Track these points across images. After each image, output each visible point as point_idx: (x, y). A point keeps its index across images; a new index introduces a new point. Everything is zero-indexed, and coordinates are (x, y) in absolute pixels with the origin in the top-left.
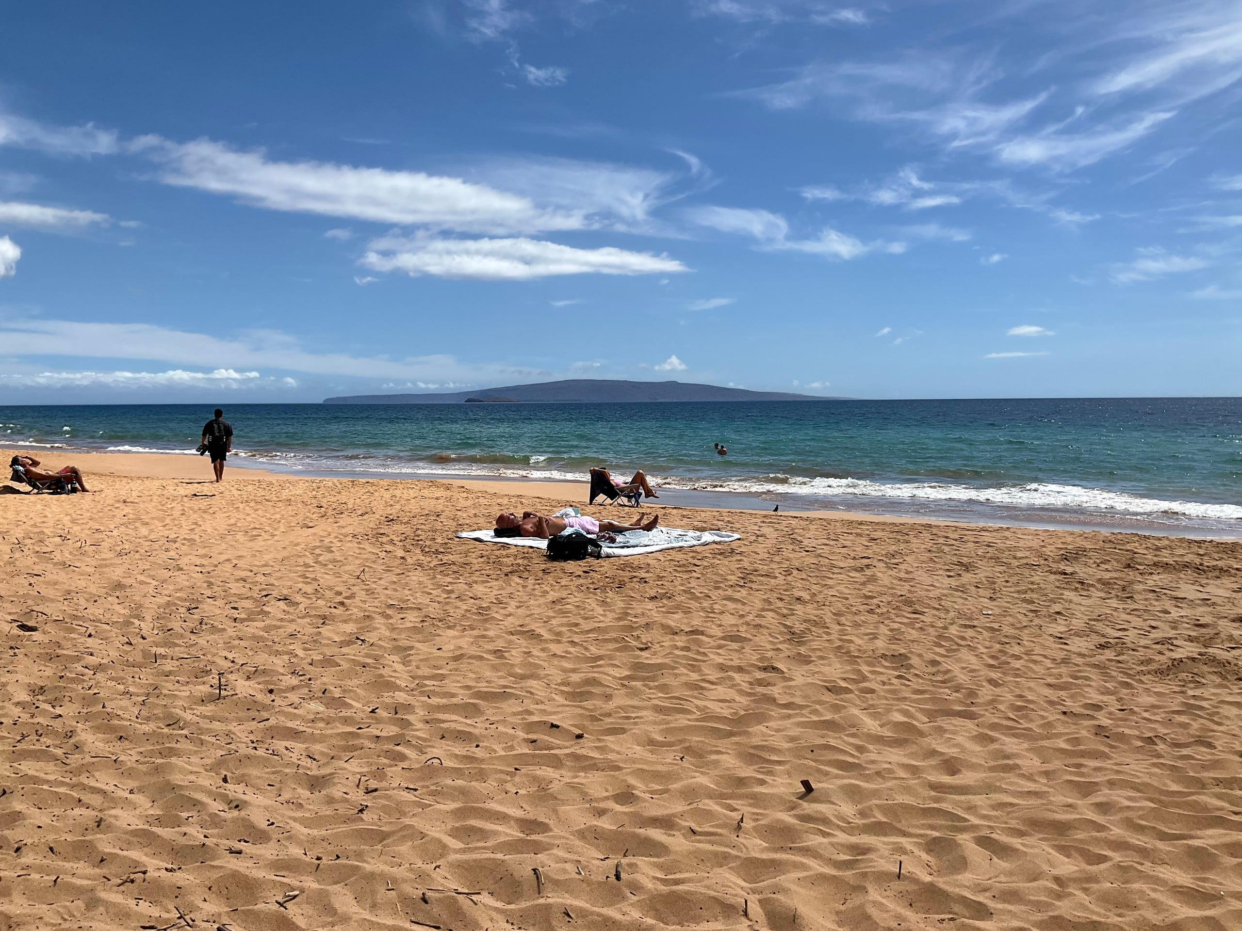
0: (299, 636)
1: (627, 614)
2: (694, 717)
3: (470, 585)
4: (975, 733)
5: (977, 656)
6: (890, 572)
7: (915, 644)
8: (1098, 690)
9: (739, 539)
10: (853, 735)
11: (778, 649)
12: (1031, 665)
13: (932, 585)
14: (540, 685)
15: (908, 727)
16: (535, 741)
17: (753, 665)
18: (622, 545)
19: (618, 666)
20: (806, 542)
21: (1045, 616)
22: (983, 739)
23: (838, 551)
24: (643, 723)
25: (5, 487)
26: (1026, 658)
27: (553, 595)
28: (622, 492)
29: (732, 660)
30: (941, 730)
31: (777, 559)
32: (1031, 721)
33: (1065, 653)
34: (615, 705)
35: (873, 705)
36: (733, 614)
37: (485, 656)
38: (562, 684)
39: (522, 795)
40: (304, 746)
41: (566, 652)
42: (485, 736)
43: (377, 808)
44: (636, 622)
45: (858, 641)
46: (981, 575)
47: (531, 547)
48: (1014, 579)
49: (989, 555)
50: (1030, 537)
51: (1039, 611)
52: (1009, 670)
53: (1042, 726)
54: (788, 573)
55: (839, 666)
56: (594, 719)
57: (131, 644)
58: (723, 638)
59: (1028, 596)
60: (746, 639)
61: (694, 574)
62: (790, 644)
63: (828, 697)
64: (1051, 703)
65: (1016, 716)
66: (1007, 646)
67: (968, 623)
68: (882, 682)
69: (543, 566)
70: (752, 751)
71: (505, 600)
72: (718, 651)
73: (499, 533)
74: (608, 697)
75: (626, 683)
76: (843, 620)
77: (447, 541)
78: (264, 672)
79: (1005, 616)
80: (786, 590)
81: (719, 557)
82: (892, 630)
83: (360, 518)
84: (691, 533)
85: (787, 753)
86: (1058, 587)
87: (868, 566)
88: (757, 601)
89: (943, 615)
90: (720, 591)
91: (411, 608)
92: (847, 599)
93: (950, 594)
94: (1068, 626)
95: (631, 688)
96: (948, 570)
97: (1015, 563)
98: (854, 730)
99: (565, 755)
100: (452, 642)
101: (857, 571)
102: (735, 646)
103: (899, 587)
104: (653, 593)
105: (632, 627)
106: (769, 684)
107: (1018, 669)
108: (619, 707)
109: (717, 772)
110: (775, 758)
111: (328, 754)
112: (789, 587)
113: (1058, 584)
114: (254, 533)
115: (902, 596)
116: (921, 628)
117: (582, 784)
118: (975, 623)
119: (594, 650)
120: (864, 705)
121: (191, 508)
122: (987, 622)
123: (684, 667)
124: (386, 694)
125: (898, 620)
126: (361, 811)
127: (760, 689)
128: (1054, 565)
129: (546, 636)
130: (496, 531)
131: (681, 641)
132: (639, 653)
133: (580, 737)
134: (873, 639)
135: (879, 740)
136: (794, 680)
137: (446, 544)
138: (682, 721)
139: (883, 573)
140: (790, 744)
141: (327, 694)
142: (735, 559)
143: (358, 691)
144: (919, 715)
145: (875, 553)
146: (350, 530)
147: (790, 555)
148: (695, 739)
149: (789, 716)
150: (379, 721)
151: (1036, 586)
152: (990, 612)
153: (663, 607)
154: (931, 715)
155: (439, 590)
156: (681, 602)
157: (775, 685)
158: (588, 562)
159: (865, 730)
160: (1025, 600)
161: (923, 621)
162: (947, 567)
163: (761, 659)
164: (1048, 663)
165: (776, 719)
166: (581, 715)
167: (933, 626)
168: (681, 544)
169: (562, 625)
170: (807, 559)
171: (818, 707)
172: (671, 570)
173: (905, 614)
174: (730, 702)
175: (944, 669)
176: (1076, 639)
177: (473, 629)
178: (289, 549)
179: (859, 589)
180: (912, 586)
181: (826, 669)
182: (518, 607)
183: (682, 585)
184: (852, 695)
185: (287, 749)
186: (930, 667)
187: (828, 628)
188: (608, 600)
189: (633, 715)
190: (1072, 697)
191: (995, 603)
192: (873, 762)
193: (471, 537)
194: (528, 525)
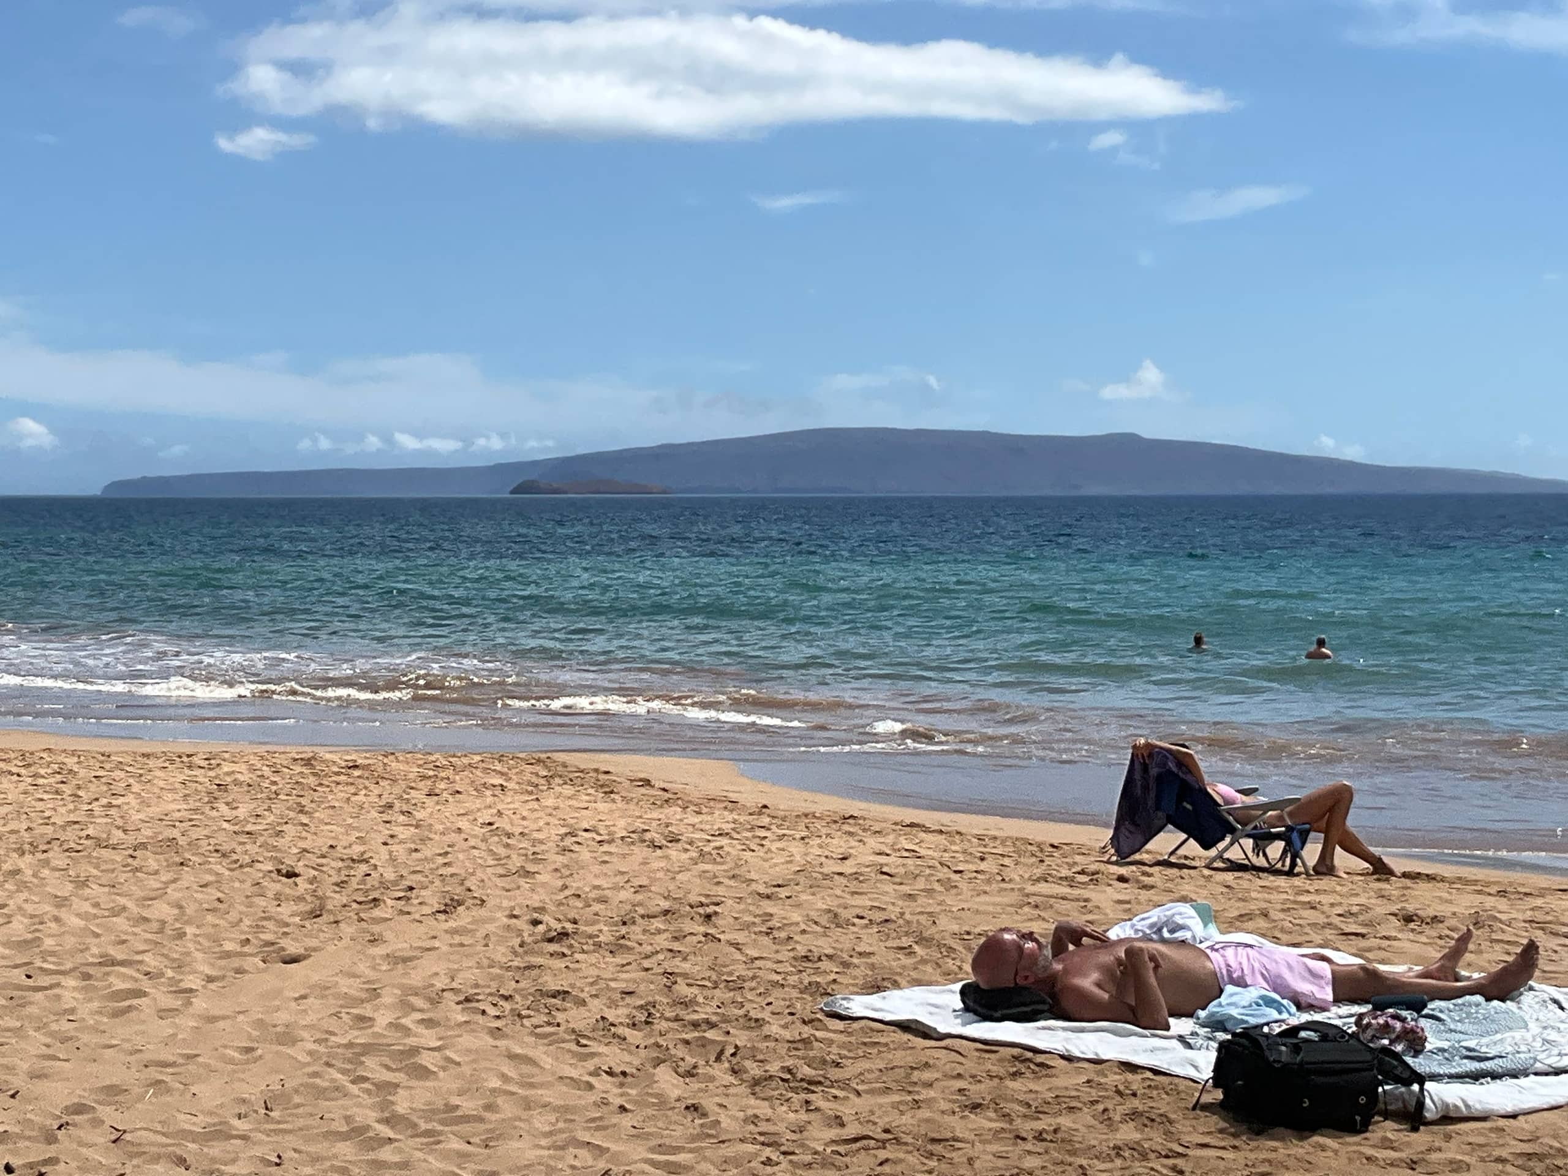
18: (1460, 1064)
28: (1244, 825)
73: (983, 1003)
77: (803, 1030)
130: (965, 992)
137: (807, 1042)
193: (888, 1017)
194: (1085, 975)
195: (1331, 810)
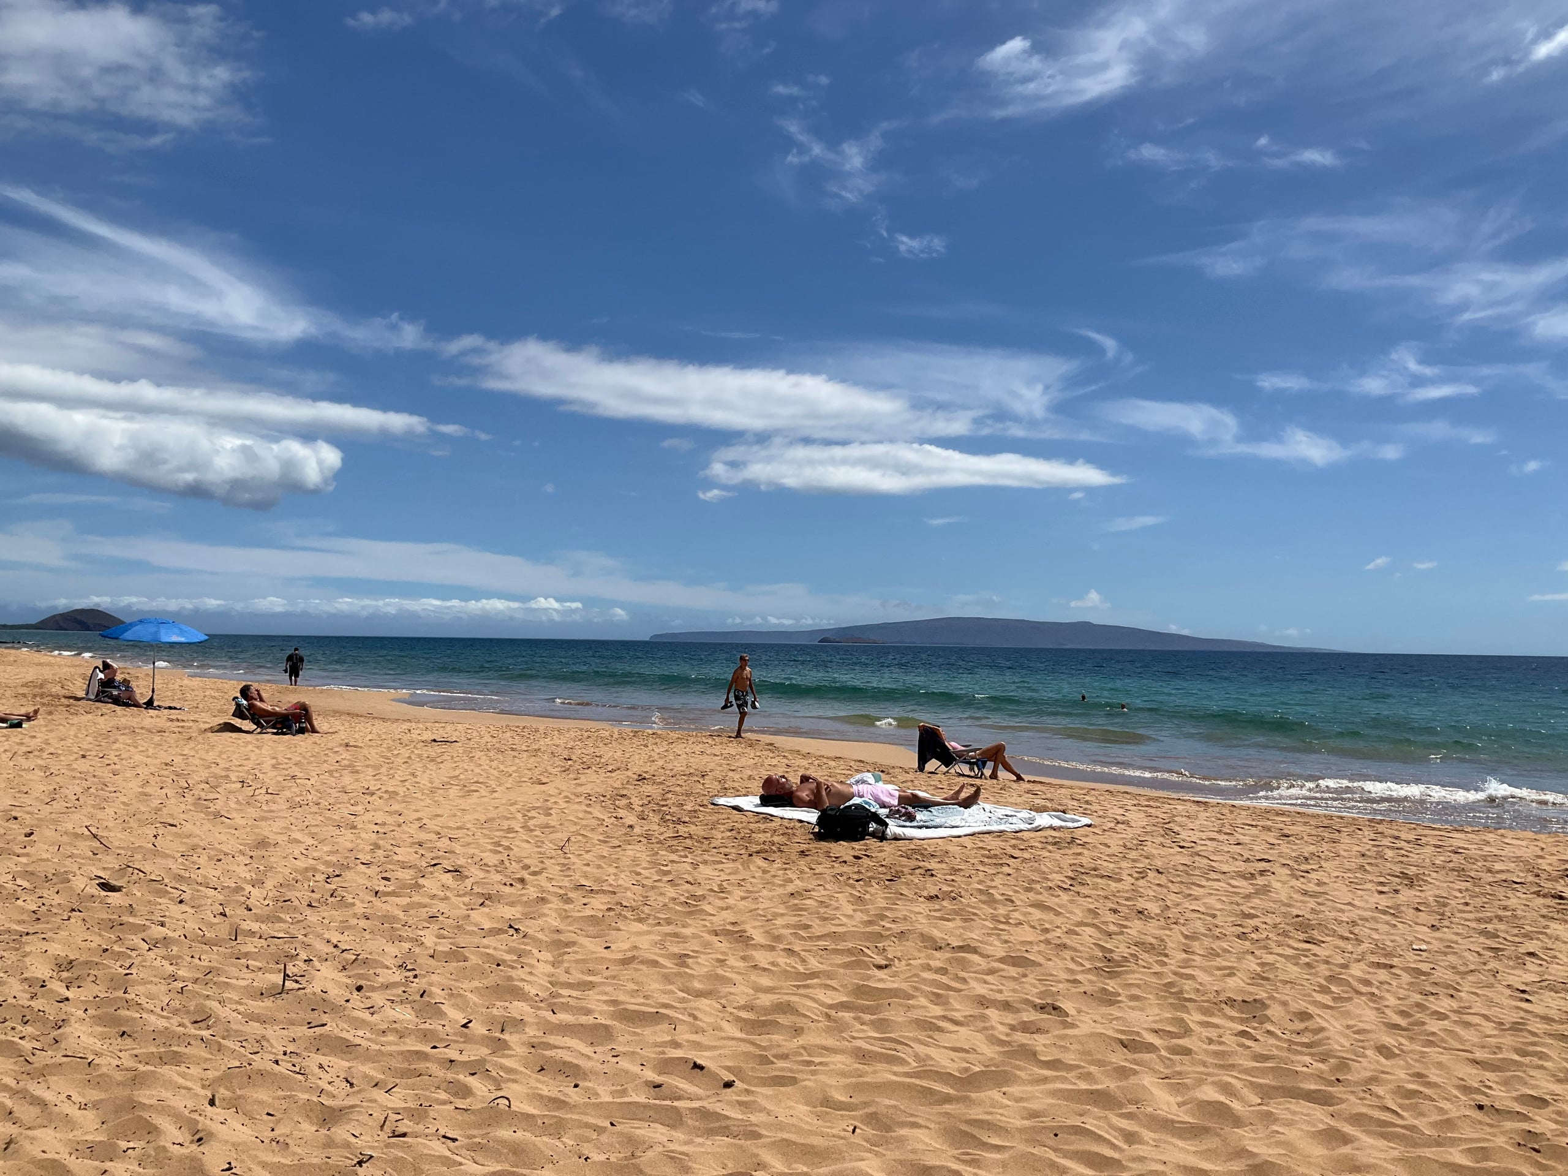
0: (441, 918)
1: (883, 917)
2: (906, 1069)
3: (695, 866)
4: (1321, 1126)
5: (1378, 1009)
6: (1294, 882)
7: (1288, 986)
8: (1554, 1076)
9: (1089, 826)
10: (1129, 1116)
11: (1076, 982)
12: (1458, 1029)
13: (1349, 904)
14: (714, 1008)
15: (1220, 1111)
16: (659, 1086)
17: (1027, 1002)
18: (922, 823)
19: (835, 989)
20: (1184, 835)
21: (1509, 958)
22: (1333, 1137)
23: (1226, 849)
24: (825, 1073)
25: (226, 724)
26: (1454, 1017)
27: (798, 885)
28: (960, 757)
29: (1000, 991)
30: (1269, 1118)
31: (1133, 855)
32: (1422, 1114)
33: (1522, 1014)
34: (801, 1042)
35: (1180, 1073)
36: (1033, 927)
37: (661, 960)
38: (744, 1008)
39: (594, 1162)
40: (347, 1064)
41: (773, 964)
42: (596, 1074)
43: (387, 1161)
44: (889, 929)
45: (1202, 976)
46: (1429, 894)
47: (801, 821)
48: (1479, 901)
49: (1451, 865)
50: (1524, 843)
51: (1503, 950)
52: (1420, 1034)
53: (1434, 1125)
54: (1142, 874)
55: (1157, 1011)
56: (765, 1060)
57: (225, 915)
58: (1001, 960)
59: (1490, 927)
60: (1034, 964)
61: (1006, 869)
62: (1098, 975)
63: (1119, 1057)
64: (1466, 1089)
65: (1401, 1106)
66: (1431, 998)
67: (1383, 960)
68: (1208, 1038)
69: (804, 847)
70: (964, 1127)
71: (730, 888)
72: (985, 977)
73: (765, 801)
74: (798, 1031)
75: (833, 1013)
76: (1196, 946)
77: (697, 807)
78: (365, 962)
79: (1445, 954)
80: (1127, 899)
81: (1050, 848)
82: (1262, 965)
83: (609, 774)
84: (1025, 814)
85: (1017, 1135)
86: (1543, 916)
87: (1262, 873)
88: (1076, 911)
89: (1350, 948)
90: (1031, 895)
91: (604, 892)
92: (1214, 916)
93: (1373, 918)
94: (1540, 974)
95: (835, 1021)
96: (1382, 884)
97: (1489, 878)
98: (1132, 1108)
99: (690, 1109)
100: (632, 939)
101: (1245, 878)
102: (1013, 971)
103: (1299, 904)
104: (933, 891)
105: (882, 936)
106: (1039, 1031)
107: (1433, 1034)
108: (804, 1048)
109: (897, 1155)
110: (996, 1141)
111: (372, 1078)
112: (1136, 893)
113: (1544, 911)
114: (473, 788)
115: (1298, 916)
116: (1308, 964)
117: (687, 1155)
118: (1395, 961)
119: (814, 964)
120: (1167, 1071)
121: (420, 756)
122: (1415, 961)
123: (926, 997)
124: (498, 1004)
125: (1280, 950)
126: (360, 1163)
127: (1021, 1038)
128: (1548, 885)
129: (759, 937)
130: (762, 798)
131: (939, 959)
132: (876, 972)
133: (728, 1085)
134: (1229, 975)
135: (1166, 1125)
136: (1077, 1026)
137: (695, 811)
138: (885, 1074)
139: (1284, 883)
140: (1026, 1122)
141: (426, 998)
142: (1072, 851)
143: (469, 995)
144: (1247, 1093)
145: (1281, 855)
146: (587, 789)
147: (1155, 852)
148: (885, 1102)
149: (1045, 1080)
150: (468, 1040)
151: (1509, 913)
152: (1424, 947)
153: (939, 910)
154: (1266, 1093)
155: (653, 871)
156: (968, 905)
157: (1047, 1032)
158: (866, 845)
159: (1150, 1109)
160: (1484, 933)
161: (1315, 955)
162: (1382, 879)
163: (1042, 994)
164: (1489, 1028)
165: (1024, 1082)
166: (746, 1054)
167: (1327, 963)
168: (1002, 827)
169: (787, 926)
170: (1178, 857)
171: (1093, 1069)
172: (975, 861)
173: (1291, 942)
174: (967, 1052)
175: (1316, 1026)
176: (1548, 995)
177: (669, 924)
178: (501, 809)
179: (1238, 904)
180: (1319, 904)
181: (1134, 1016)
182: (743, 898)
183: (980, 882)
184: (1153, 1056)
185: (321, 1067)
186: (1297, 1022)
187: (1166, 956)
188: (868, 896)
189: (817, 1060)
190: (1506, 1083)
191: (1437, 934)
192: (1141, 1159)
193: (729, 805)
194: (803, 792)
195: (996, 753)
